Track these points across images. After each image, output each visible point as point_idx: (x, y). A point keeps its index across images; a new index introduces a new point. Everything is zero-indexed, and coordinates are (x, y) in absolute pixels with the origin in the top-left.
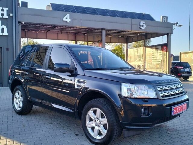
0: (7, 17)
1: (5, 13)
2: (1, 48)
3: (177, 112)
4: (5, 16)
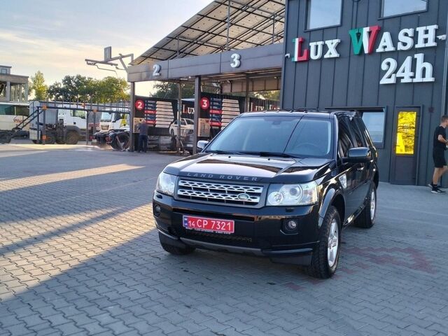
0: (434, 44)
1: (431, 36)
2: (420, 107)
3: (196, 226)
4: (431, 43)
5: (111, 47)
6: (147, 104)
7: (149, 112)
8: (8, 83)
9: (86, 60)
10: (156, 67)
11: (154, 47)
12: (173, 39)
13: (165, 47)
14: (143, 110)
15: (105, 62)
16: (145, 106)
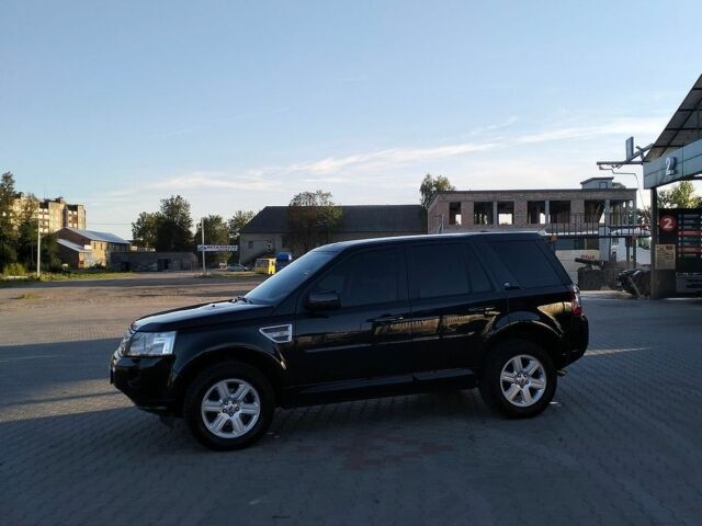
5: (632, 138)
6: (683, 219)
7: (685, 233)
8: (608, 202)
9: (599, 164)
10: (668, 161)
11: (666, 129)
12: (693, 110)
13: (686, 126)
14: (675, 230)
15: (628, 162)
16: (677, 225)
